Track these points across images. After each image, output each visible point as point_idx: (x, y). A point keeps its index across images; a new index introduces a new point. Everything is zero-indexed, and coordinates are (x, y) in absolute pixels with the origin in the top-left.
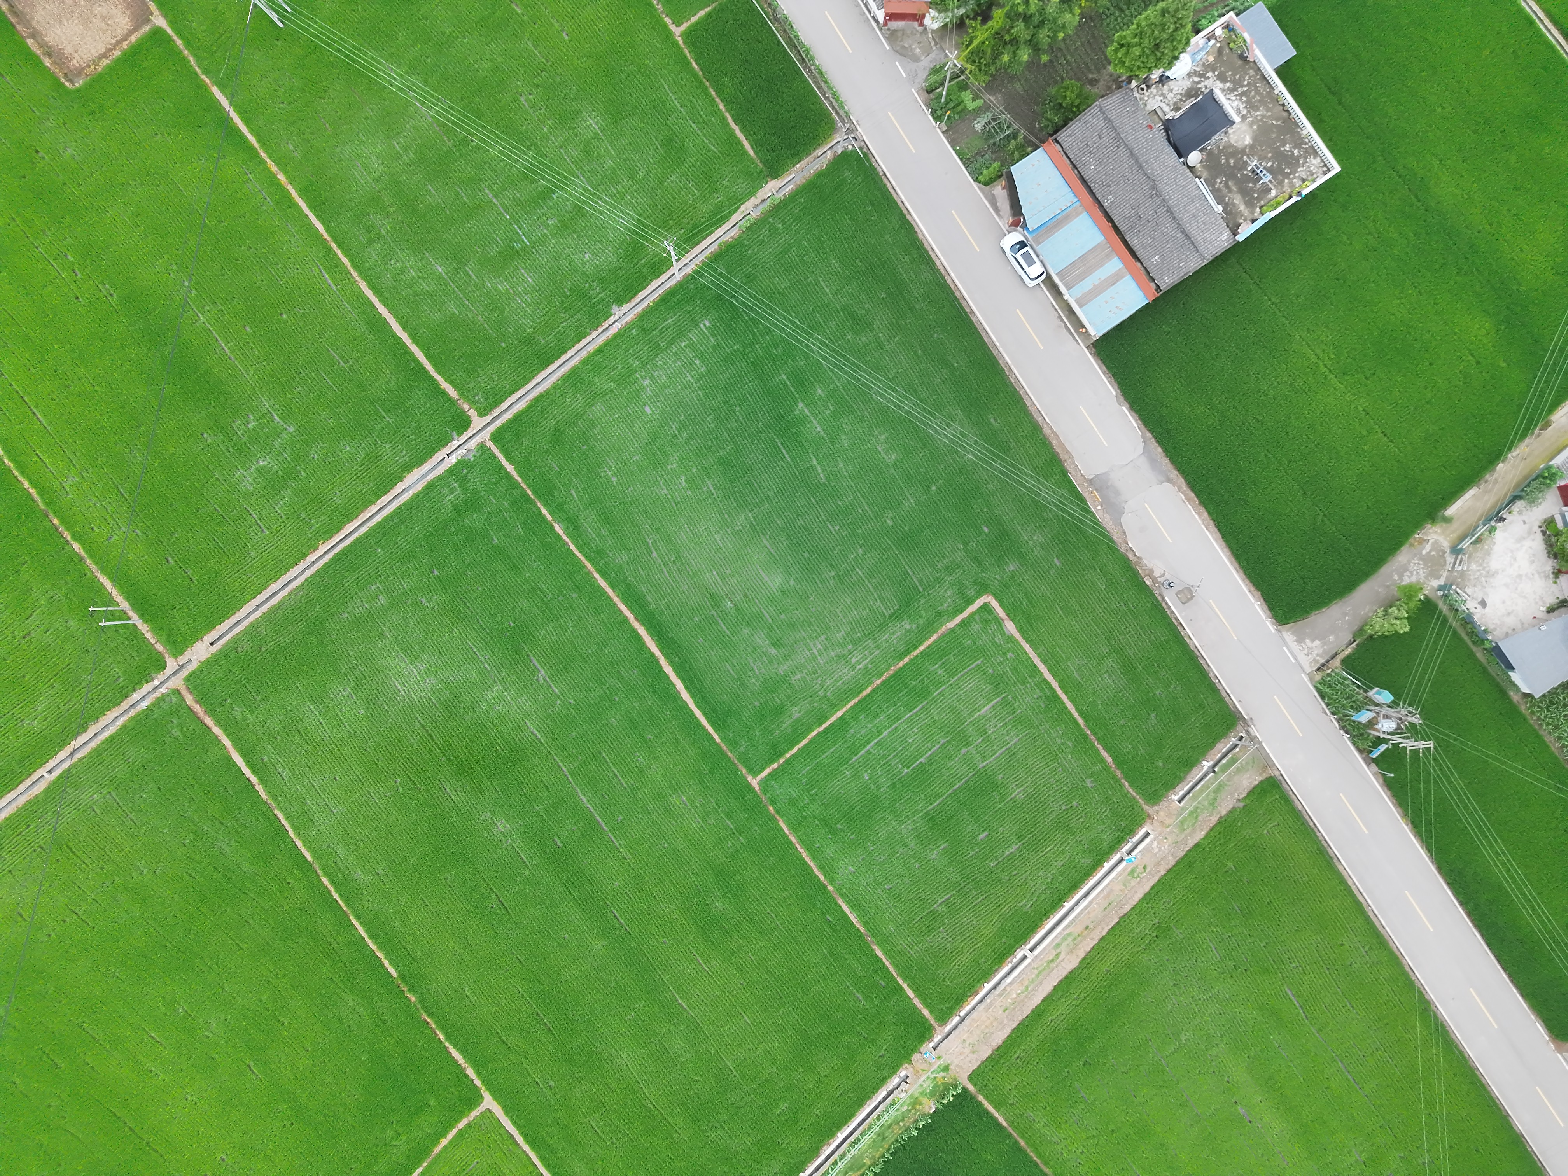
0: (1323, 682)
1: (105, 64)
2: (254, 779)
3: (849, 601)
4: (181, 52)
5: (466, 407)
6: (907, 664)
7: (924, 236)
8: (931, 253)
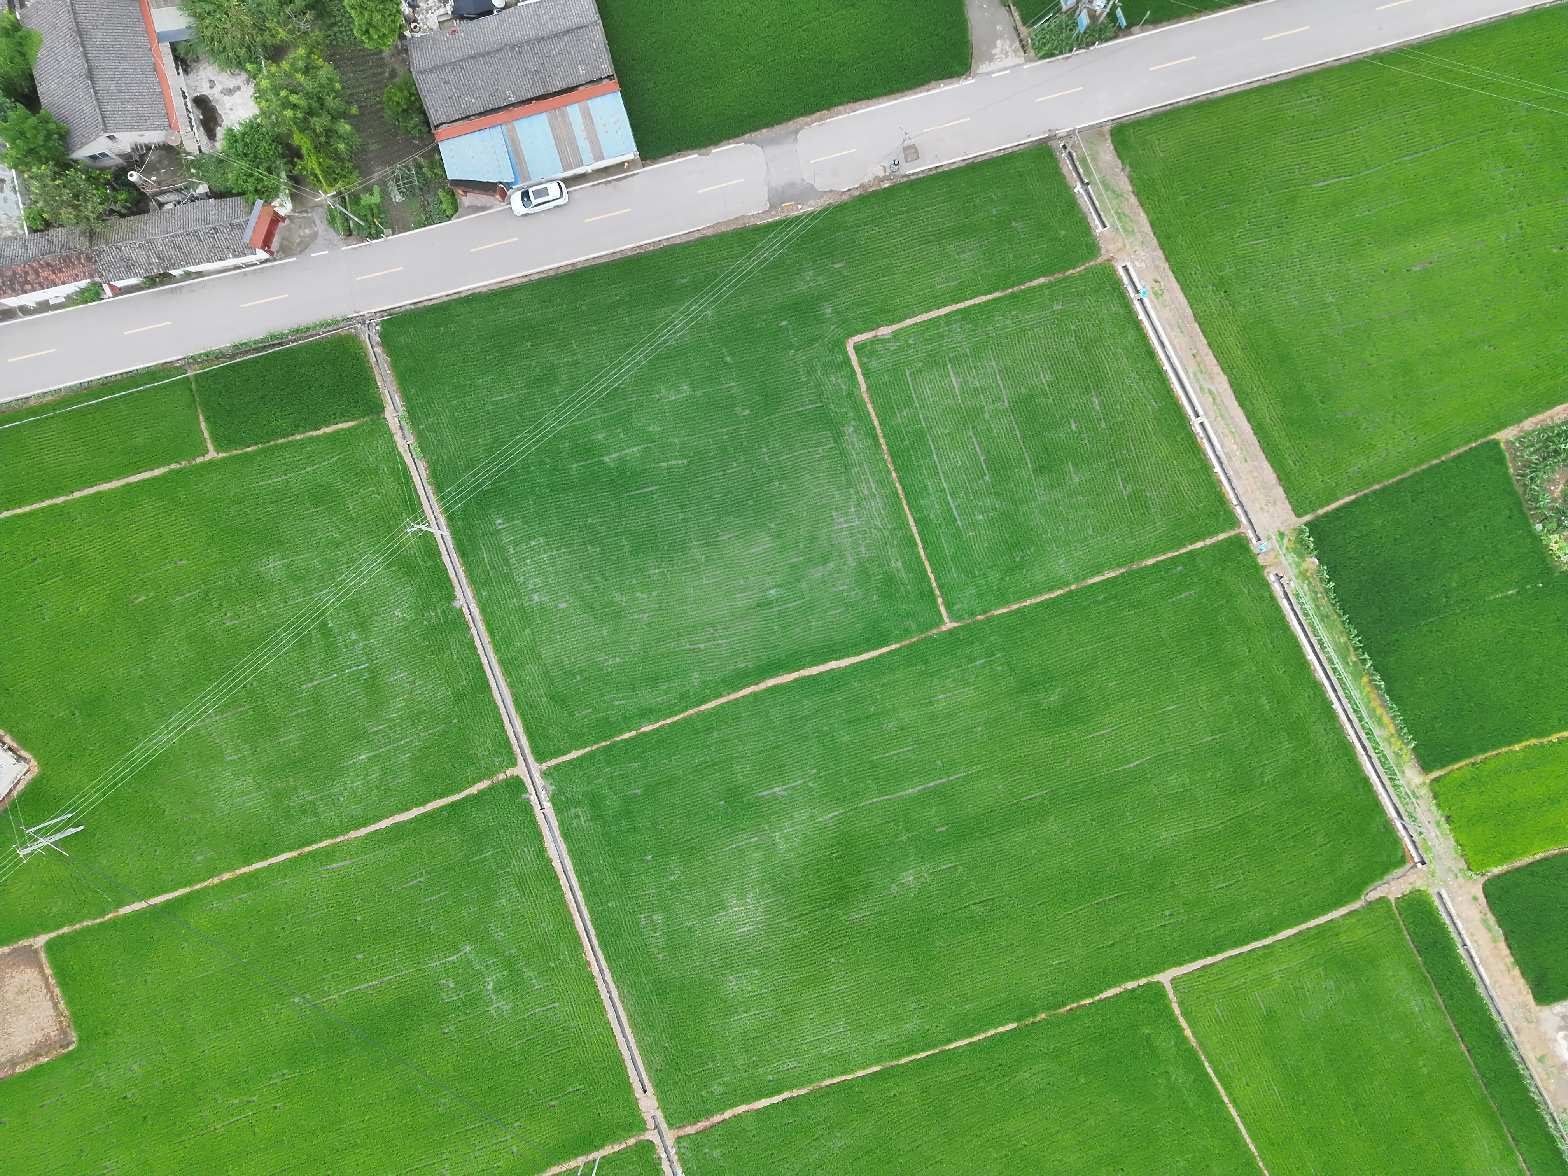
0: (1038, 49)
1: (64, 1006)
2: (786, 1095)
3: (807, 477)
4: (76, 931)
5: (502, 776)
6: (886, 442)
7: (485, 286)
8: (503, 285)
